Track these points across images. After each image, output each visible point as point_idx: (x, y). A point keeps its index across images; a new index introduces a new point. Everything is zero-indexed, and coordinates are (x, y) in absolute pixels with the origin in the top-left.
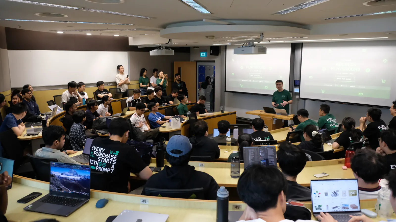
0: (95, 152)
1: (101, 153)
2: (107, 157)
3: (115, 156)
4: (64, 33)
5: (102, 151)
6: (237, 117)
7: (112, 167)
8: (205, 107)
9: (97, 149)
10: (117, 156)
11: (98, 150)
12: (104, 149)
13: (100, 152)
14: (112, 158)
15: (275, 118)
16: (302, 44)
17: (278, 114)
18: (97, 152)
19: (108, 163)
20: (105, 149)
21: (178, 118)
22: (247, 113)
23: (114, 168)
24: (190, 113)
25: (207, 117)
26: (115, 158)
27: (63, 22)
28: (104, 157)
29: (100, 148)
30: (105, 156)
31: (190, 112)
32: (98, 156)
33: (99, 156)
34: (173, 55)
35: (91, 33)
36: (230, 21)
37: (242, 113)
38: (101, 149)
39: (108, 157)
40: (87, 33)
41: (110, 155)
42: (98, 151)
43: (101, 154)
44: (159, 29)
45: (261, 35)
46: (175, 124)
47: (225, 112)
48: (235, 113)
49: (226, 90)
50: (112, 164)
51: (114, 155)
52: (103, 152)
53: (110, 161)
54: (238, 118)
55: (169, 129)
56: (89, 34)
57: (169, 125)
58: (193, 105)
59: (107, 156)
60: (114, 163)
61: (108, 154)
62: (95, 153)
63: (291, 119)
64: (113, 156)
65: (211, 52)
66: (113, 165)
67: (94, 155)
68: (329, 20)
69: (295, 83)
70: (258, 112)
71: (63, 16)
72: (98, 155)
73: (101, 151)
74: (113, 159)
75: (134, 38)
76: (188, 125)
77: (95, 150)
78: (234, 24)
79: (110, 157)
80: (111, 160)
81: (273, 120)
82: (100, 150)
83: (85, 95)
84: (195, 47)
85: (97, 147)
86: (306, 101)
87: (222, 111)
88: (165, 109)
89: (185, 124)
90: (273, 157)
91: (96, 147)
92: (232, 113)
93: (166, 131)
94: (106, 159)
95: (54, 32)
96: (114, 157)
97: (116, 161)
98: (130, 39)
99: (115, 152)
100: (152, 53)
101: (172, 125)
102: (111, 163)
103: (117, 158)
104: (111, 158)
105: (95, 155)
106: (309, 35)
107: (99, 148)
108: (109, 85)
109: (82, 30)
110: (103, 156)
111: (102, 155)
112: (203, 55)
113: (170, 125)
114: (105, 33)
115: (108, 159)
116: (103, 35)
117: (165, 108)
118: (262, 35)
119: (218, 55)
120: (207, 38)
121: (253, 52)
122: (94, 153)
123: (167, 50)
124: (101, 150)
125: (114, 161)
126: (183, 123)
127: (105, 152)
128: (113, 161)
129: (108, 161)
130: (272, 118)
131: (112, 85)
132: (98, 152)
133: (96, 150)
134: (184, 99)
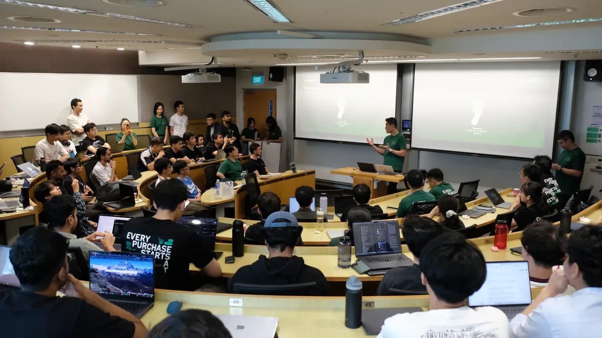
0: (134, 241)
1: (144, 243)
2: (155, 250)
3: (168, 247)
4: (35, 45)
5: (145, 239)
6: (316, 179)
7: (165, 265)
8: (264, 163)
9: (137, 237)
10: (171, 247)
11: (140, 238)
12: (148, 237)
13: (142, 241)
14: (164, 250)
15: (376, 179)
16: (414, 64)
17: (381, 172)
18: (138, 242)
19: (159, 258)
20: (150, 237)
21: (229, 182)
22: (332, 172)
23: (168, 266)
24: (246, 174)
25: (272, 178)
26: (169, 251)
27: (47, 30)
28: (150, 250)
29: (142, 235)
30: (151, 247)
31: (245, 171)
32: (141, 249)
33: (143, 248)
34: (219, 83)
35: (79, 45)
36: (317, 34)
37: (324, 173)
38: (143, 237)
39: (158, 249)
40: (73, 45)
41: (159, 246)
42: (139, 240)
43: (145, 245)
44: (201, 42)
45: (360, 55)
46: (226, 191)
47: (299, 171)
48: (313, 172)
49: (296, 136)
50: (164, 260)
51: (166, 247)
52: (147, 241)
53: (161, 255)
54: (318, 181)
55: (218, 198)
56: (76, 46)
57: (216, 193)
58: (247, 161)
59: (155, 247)
60: (167, 258)
61: (156, 245)
62: (135, 243)
63: (401, 181)
64: (164, 247)
65: (271, 76)
66: (167, 262)
67: (133, 246)
68: (461, 32)
69: (403, 126)
70: (350, 170)
71: (53, 21)
72: (139, 246)
73: (144, 241)
74: (166, 253)
75: (147, 52)
76: (244, 193)
77: (134, 239)
78: (322, 38)
79: (160, 249)
80: (163, 254)
81: (374, 182)
82: (141, 238)
83: (71, 146)
84: (246, 68)
85: (137, 235)
86: (421, 152)
87: (294, 170)
88: (204, 168)
89: (240, 191)
90: (396, 237)
91: (135, 234)
92: (309, 173)
93: (212, 202)
94: (155, 252)
95: (19, 43)
96: (166, 248)
97: (169, 255)
98: (141, 54)
99: (168, 241)
100: (185, 79)
101: (221, 193)
102: (162, 258)
103: (171, 250)
104: (162, 251)
105: (136, 246)
106: (429, 53)
107: (140, 235)
108: (107, 129)
109: (68, 41)
110: (149, 248)
111: (146, 247)
112: (257, 80)
113: (218, 193)
114: (104, 46)
115: (157, 253)
116: (100, 47)
117: (204, 166)
118: (362, 54)
119: (282, 81)
120: (275, 56)
121: (350, 80)
122: (133, 244)
123: (209, 74)
124: (143, 239)
125: (168, 255)
126: (237, 190)
127: (150, 241)
128: (166, 256)
129: (158, 256)
130: (372, 180)
131: (112, 129)
132: (140, 242)
133: (136, 239)
134: (233, 152)
